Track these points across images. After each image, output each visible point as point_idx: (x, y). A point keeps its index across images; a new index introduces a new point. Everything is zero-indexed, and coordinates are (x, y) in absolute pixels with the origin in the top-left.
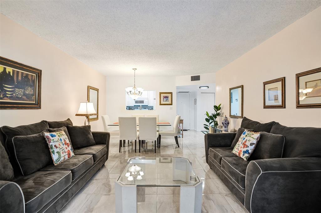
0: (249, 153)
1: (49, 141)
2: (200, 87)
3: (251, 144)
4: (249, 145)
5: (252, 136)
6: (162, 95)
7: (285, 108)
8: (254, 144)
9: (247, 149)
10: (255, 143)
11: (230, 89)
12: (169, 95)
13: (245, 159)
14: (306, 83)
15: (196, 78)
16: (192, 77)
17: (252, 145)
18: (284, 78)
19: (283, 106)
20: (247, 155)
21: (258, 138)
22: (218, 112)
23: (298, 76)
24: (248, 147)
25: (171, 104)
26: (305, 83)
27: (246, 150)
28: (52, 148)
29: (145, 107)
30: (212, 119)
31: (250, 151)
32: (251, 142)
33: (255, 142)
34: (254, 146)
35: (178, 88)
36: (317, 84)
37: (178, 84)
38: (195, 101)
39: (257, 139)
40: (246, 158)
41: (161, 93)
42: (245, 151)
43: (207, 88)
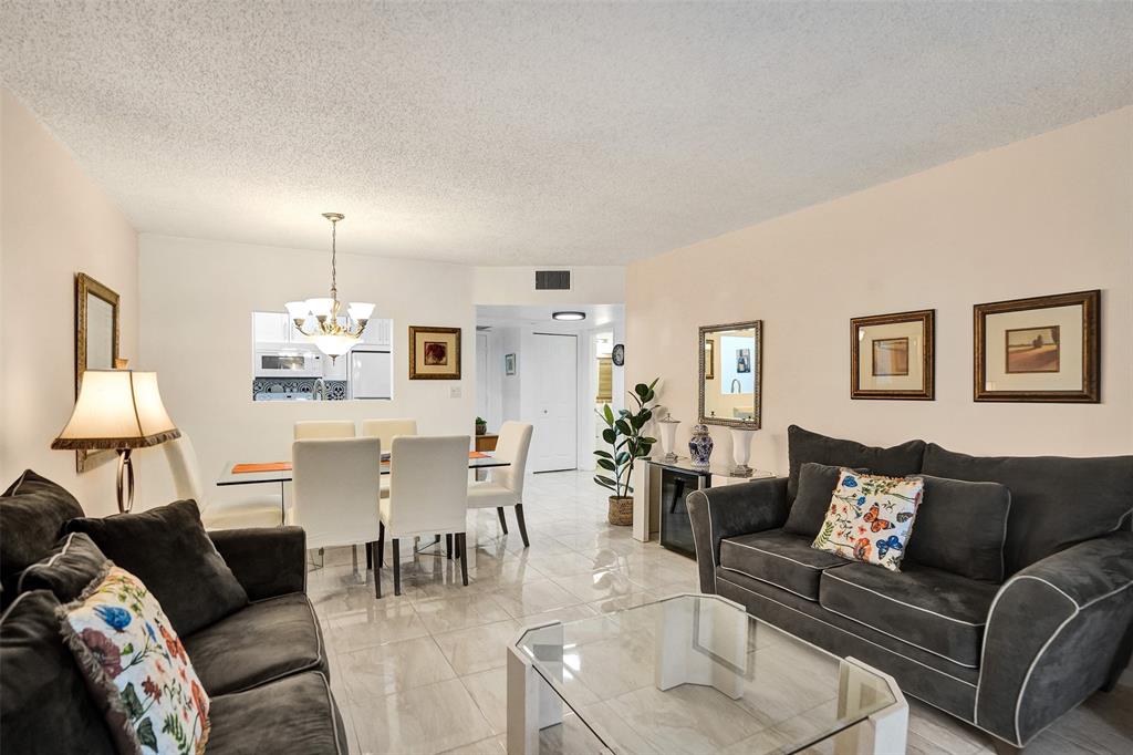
0: (900, 546)
1: (104, 664)
2: (554, 315)
3: (901, 517)
4: (894, 521)
5: (892, 490)
6: (422, 338)
7: (933, 399)
8: (909, 515)
9: (891, 532)
10: (912, 512)
11: (701, 329)
12: (450, 340)
13: (893, 567)
14: (1007, 331)
15: (553, 280)
16: (539, 275)
17: (906, 519)
18: (933, 311)
19: (927, 393)
20: (894, 553)
21: (919, 494)
22: (647, 406)
23: (983, 312)
24: (893, 526)
25: (457, 377)
26: (1004, 333)
27: (890, 538)
28: (134, 708)
29: (305, 385)
30: (626, 431)
31: (903, 540)
32: (896, 510)
33: (911, 508)
34: (910, 521)
35: (482, 310)
36: (1040, 337)
37: (481, 298)
38: (511, 363)
39: (916, 499)
40: (896, 564)
41: (415, 330)
42: (886, 539)
43: (580, 317)
